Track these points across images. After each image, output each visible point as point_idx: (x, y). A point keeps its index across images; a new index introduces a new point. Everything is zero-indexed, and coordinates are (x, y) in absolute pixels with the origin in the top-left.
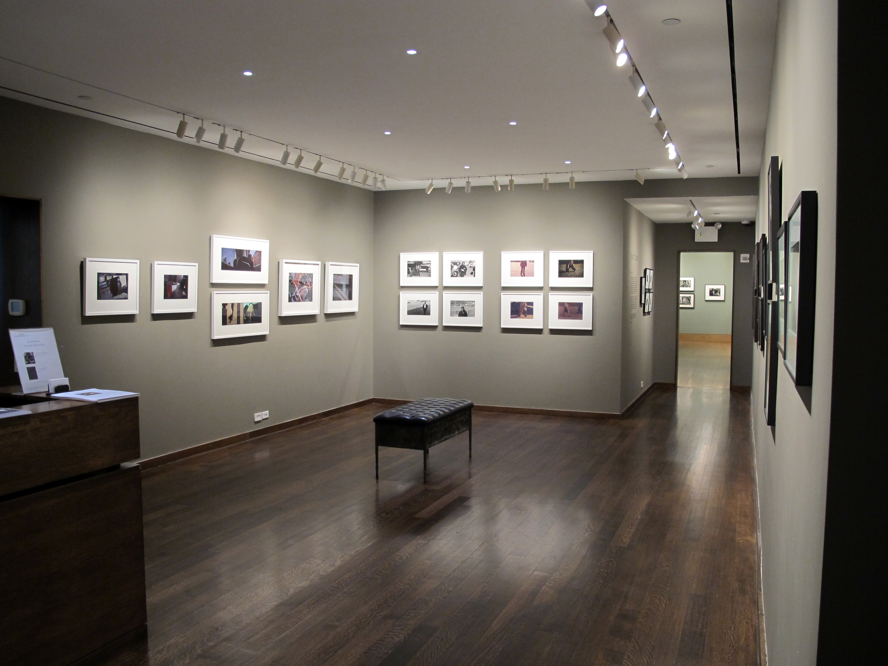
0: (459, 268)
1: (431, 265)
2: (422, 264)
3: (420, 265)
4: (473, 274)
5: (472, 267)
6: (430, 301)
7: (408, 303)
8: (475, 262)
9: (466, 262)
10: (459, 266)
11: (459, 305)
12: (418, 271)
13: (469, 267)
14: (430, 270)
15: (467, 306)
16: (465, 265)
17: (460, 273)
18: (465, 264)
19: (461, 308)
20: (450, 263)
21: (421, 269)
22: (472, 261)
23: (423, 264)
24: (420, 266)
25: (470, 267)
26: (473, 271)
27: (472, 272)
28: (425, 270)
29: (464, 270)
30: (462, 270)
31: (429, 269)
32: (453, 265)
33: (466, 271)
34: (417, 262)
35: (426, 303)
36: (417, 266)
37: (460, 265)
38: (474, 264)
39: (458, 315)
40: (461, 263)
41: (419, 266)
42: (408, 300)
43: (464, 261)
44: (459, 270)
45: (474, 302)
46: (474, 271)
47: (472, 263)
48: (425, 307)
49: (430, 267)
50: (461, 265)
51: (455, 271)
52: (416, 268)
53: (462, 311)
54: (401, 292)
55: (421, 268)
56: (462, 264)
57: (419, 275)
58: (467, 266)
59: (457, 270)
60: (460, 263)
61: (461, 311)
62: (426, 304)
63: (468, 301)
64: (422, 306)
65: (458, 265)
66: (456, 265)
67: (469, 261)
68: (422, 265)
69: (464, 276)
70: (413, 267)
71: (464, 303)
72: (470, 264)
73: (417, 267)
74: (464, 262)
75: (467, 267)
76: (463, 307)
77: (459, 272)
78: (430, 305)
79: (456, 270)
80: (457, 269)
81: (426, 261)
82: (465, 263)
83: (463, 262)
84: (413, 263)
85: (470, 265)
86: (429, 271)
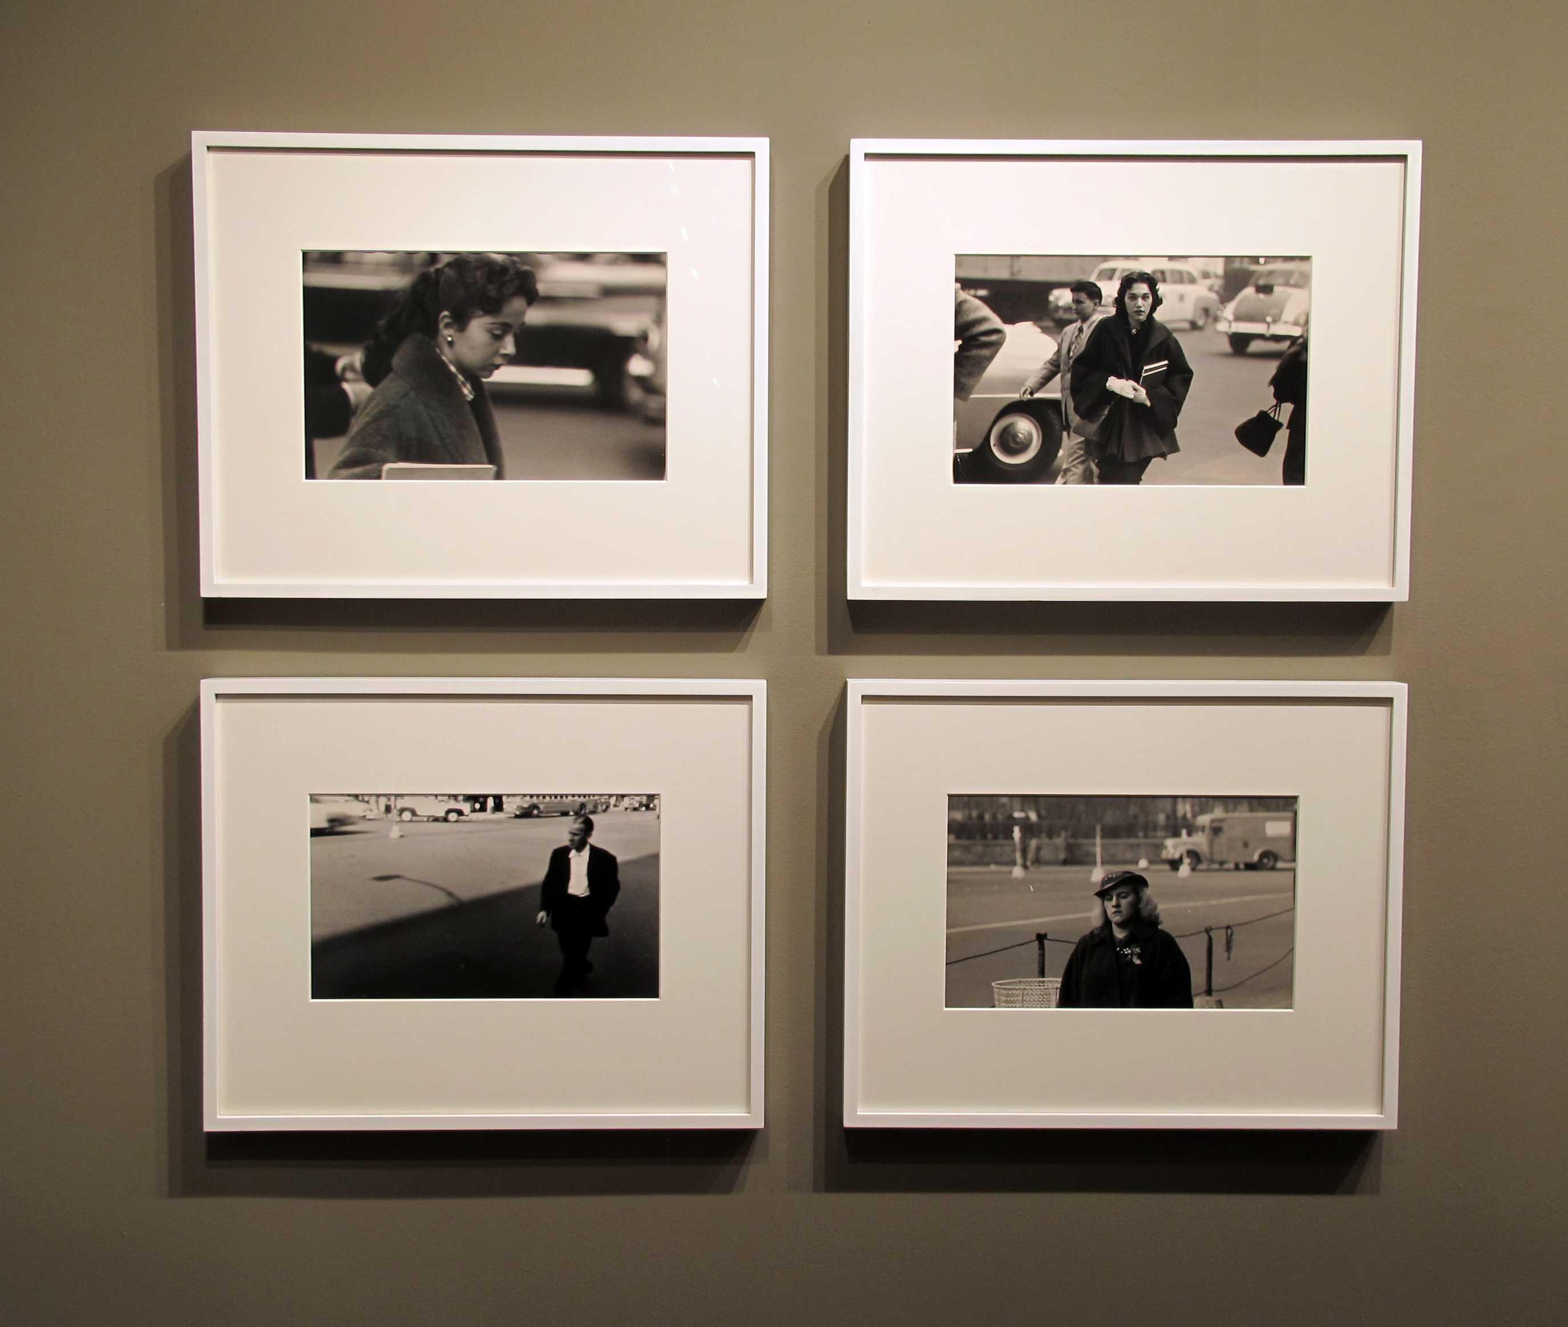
0: (1081, 359)
1: (660, 319)
2: (532, 297)
3: (492, 306)
4: (1282, 439)
5: (1255, 346)
6: (649, 802)
7: (316, 833)
8: (1303, 282)
9: (1181, 278)
10: (1071, 329)
11: (1075, 858)
12: (467, 391)
13: (1227, 348)
14: (653, 387)
15: (1185, 870)
16: (1159, 316)
17: (1093, 427)
18: (1157, 301)
19: (1103, 894)
20: (953, 286)
21: (513, 361)
22: (1262, 268)
23: (551, 300)
24: (506, 328)
25: (1239, 343)
26: (1281, 397)
27: (1263, 415)
28: (578, 378)
29: (1150, 384)
30: (1120, 386)
31: (638, 366)
32: (986, 311)
33: (1178, 404)
34: (461, 262)
35: (588, 827)
36: (460, 322)
37: (1085, 318)
38: (1290, 313)
39: (1054, 982)
40: (1110, 289)
41: (478, 328)
42: (314, 799)
43: (1147, 267)
44: (1076, 389)
45: (1287, 804)
46: (1288, 408)
47: (1266, 289)
48: (578, 885)
49: (654, 339)
50: (1103, 324)
51: (1016, 396)
52: (447, 356)
53: (1119, 934)
54: (208, 687)
55: (509, 346)
56: (1119, 302)
57: (493, 455)
58: (1194, 326)
59: (1053, 392)
60: (1095, 294)
61: (1107, 923)
62: (594, 840)
63: (1204, 803)
64: (539, 872)
65: (1061, 324)
66: (1037, 320)
67: (1219, 268)
68: (536, 316)
69: (1144, 463)
70: (397, 335)
71: (1149, 828)
72: (1229, 311)
73: (447, 334)
74: (1151, 281)
75: (1189, 346)
76: (1135, 883)
77: (1075, 419)
78: (653, 860)
79: (1031, 382)
80: (1054, 368)
81: (583, 257)
82: (1162, 288)
83: (1128, 282)
84: (398, 281)
85: (1228, 323)
86: (635, 394)
